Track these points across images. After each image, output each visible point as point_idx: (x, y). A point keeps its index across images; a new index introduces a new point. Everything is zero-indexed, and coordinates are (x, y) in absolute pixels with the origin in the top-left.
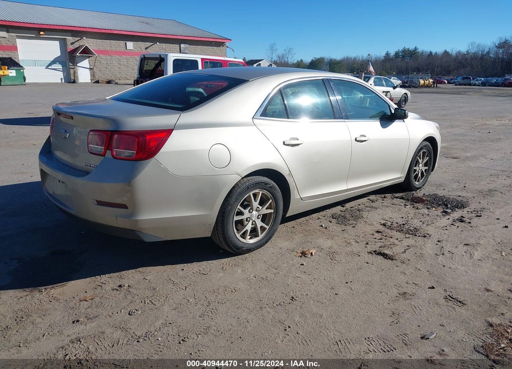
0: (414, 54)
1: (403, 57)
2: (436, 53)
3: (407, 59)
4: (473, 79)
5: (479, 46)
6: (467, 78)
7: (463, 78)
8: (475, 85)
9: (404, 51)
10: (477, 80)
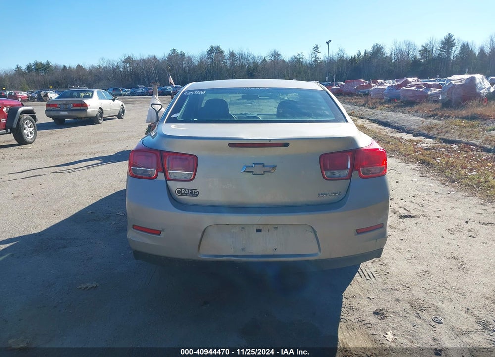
0: (48, 68)
1: (37, 70)
2: (70, 67)
3: (42, 73)
4: (122, 90)
5: (108, 61)
6: (116, 89)
7: (114, 89)
8: (124, 95)
9: (36, 65)
10: (126, 91)
